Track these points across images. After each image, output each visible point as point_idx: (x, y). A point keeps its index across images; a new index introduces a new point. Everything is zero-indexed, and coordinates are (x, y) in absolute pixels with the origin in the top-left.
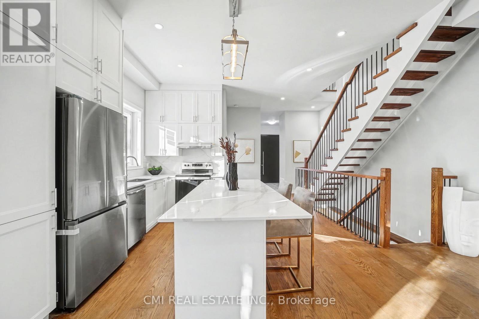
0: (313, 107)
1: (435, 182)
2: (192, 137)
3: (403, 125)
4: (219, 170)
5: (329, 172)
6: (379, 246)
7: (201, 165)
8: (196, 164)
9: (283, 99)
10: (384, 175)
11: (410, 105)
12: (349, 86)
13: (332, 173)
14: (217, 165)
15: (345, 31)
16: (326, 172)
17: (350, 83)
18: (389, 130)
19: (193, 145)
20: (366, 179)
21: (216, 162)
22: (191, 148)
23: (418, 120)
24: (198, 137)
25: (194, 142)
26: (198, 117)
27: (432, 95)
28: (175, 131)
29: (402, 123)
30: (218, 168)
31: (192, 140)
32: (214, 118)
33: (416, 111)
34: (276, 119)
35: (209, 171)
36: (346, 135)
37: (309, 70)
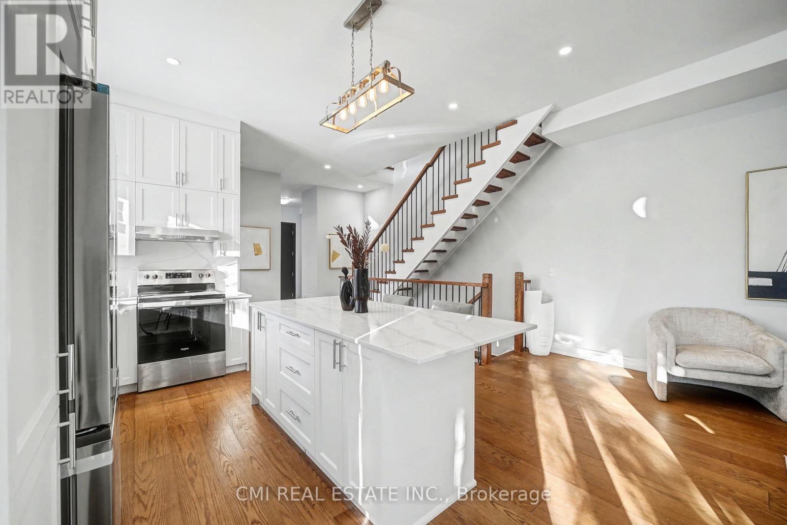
0: (360, 187)
1: (518, 287)
2: (171, 215)
3: (480, 225)
4: (226, 285)
5: (398, 281)
6: (482, 364)
7: (189, 275)
8: (176, 274)
9: (327, 167)
10: (487, 281)
11: (488, 203)
12: (430, 169)
13: (403, 281)
14: (224, 275)
15: (458, 104)
16: (394, 280)
17: (431, 165)
18: (465, 229)
19: (171, 234)
20: (467, 287)
21: (221, 269)
22: (165, 239)
23: (496, 220)
24: (186, 217)
25: (178, 227)
26: (186, 174)
27: (509, 196)
28: (126, 199)
29: (479, 223)
30: (225, 280)
31: (172, 223)
32: (223, 184)
33: (494, 211)
34: (291, 196)
35: (208, 286)
36: (426, 232)
37: (392, 136)
